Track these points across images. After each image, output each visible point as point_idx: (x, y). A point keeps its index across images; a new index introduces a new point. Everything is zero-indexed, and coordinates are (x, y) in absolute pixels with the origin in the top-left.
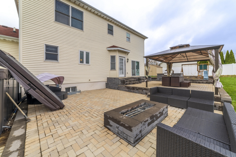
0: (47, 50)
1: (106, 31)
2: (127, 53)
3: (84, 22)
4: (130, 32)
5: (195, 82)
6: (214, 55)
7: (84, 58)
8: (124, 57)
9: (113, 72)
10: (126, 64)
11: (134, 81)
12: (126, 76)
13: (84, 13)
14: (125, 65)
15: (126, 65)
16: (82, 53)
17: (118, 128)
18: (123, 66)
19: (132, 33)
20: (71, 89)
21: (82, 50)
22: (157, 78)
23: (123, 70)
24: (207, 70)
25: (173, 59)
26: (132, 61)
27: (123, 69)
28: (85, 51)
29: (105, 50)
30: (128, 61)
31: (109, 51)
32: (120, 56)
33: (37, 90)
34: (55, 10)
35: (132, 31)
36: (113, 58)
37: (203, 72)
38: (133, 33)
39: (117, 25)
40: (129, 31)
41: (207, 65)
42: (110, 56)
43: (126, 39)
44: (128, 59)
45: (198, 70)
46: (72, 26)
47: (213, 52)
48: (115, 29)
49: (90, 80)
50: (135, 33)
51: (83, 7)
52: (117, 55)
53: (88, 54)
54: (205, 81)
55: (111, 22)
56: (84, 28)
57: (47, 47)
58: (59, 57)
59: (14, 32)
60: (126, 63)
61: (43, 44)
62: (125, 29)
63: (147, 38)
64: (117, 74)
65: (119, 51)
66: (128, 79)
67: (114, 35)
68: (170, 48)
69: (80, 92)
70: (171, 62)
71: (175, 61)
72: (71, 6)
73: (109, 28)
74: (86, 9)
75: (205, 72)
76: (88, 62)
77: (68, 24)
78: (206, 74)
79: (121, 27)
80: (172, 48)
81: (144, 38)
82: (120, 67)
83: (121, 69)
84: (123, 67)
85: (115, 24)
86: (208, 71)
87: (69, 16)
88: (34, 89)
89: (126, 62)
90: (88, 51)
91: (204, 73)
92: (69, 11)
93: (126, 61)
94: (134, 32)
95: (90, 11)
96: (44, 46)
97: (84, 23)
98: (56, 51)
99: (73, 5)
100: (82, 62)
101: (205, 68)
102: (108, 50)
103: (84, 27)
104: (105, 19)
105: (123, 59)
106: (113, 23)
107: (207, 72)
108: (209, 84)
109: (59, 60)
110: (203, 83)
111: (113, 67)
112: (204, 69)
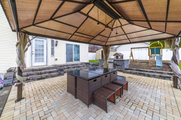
5: (142, 74)
8: (46, 39)
22: (99, 65)
24: (160, 55)
25: (109, 40)
37: (155, 57)
41: (161, 48)
44: (57, 42)
45: (149, 55)
54: (158, 73)
70: (108, 44)
71: (113, 43)
75: (157, 57)
78: (160, 60)
83: (39, 54)
86: (162, 56)
91: (157, 59)
101: (158, 52)
105: (43, 41)
107: (160, 57)
108: (164, 79)
110: (154, 76)
112: (156, 54)
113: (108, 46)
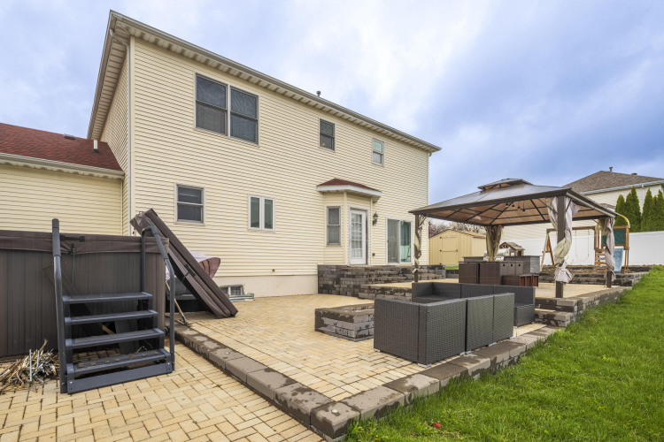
0: (180, 198)
1: (316, 138)
2: (372, 199)
3: (260, 122)
4: (385, 135)
6: (556, 209)
7: (261, 215)
8: (366, 211)
9: (334, 250)
10: (369, 230)
11: (389, 275)
12: (369, 262)
13: (260, 98)
14: (367, 233)
15: (369, 232)
16: (255, 203)
17: (335, 325)
18: (361, 234)
19: (389, 137)
20: (229, 289)
21: (255, 194)
23: (361, 247)
25: (503, 215)
26: (389, 220)
27: (361, 242)
28: (263, 196)
29: (313, 190)
30: (374, 222)
31: (323, 193)
32: (352, 209)
33: (197, 277)
34: (197, 102)
35: (391, 133)
36: (334, 213)
38: (394, 139)
39: (347, 120)
40: (379, 133)
42: (326, 208)
43: (370, 157)
44: (375, 216)
45: (595, 248)
46: (232, 135)
47: (554, 202)
48: (342, 131)
49: (273, 270)
50: (400, 137)
51: (257, 85)
52: (345, 205)
53: (269, 204)
55: (328, 113)
56: (260, 138)
57: (181, 189)
58: (206, 214)
59: (96, 151)
60: (369, 227)
61: (172, 185)
62: (369, 129)
63: (437, 149)
64: (344, 256)
65: (351, 194)
66: (372, 270)
67: (336, 148)
68: (480, 188)
69: (252, 296)
70: (497, 222)
71: (508, 221)
72: (231, 87)
73: (324, 132)
74: (266, 88)
76: (269, 225)
77: (223, 131)
78: (618, 259)
79: (358, 125)
80: (485, 189)
81: (428, 149)
82: (353, 238)
83: (356, 243)
84: (361, 238)
85: (341, 118)
87: (227, 111)
88: (193, 276)
89: (369, 224)
90: (270, 197)
92: (225, 100)
93: (371, 220)
94: (395, 135)
95: (275, 92)
96: (176, 189)
97: (260, 125)
98: (199, 200)
99: (236, 82)
100: (255, 224)
101: (621, 240)
102: (320, 192)
103: (260, 135)
104: (314, 107)
105: (361, 216)
106: (335, 115)
107: (620, 253)
109: (205, 220)
111: (334, 239)
113: (497, 225)
